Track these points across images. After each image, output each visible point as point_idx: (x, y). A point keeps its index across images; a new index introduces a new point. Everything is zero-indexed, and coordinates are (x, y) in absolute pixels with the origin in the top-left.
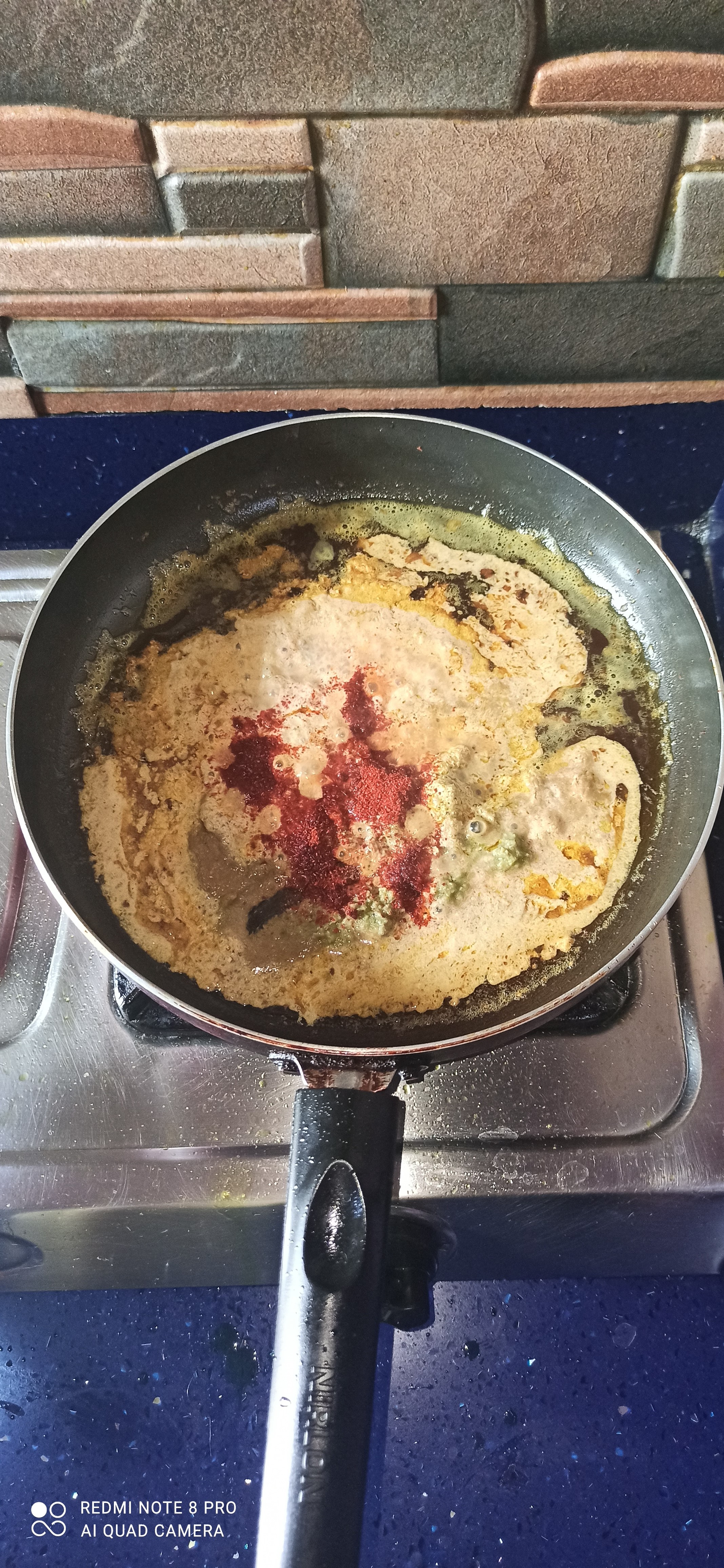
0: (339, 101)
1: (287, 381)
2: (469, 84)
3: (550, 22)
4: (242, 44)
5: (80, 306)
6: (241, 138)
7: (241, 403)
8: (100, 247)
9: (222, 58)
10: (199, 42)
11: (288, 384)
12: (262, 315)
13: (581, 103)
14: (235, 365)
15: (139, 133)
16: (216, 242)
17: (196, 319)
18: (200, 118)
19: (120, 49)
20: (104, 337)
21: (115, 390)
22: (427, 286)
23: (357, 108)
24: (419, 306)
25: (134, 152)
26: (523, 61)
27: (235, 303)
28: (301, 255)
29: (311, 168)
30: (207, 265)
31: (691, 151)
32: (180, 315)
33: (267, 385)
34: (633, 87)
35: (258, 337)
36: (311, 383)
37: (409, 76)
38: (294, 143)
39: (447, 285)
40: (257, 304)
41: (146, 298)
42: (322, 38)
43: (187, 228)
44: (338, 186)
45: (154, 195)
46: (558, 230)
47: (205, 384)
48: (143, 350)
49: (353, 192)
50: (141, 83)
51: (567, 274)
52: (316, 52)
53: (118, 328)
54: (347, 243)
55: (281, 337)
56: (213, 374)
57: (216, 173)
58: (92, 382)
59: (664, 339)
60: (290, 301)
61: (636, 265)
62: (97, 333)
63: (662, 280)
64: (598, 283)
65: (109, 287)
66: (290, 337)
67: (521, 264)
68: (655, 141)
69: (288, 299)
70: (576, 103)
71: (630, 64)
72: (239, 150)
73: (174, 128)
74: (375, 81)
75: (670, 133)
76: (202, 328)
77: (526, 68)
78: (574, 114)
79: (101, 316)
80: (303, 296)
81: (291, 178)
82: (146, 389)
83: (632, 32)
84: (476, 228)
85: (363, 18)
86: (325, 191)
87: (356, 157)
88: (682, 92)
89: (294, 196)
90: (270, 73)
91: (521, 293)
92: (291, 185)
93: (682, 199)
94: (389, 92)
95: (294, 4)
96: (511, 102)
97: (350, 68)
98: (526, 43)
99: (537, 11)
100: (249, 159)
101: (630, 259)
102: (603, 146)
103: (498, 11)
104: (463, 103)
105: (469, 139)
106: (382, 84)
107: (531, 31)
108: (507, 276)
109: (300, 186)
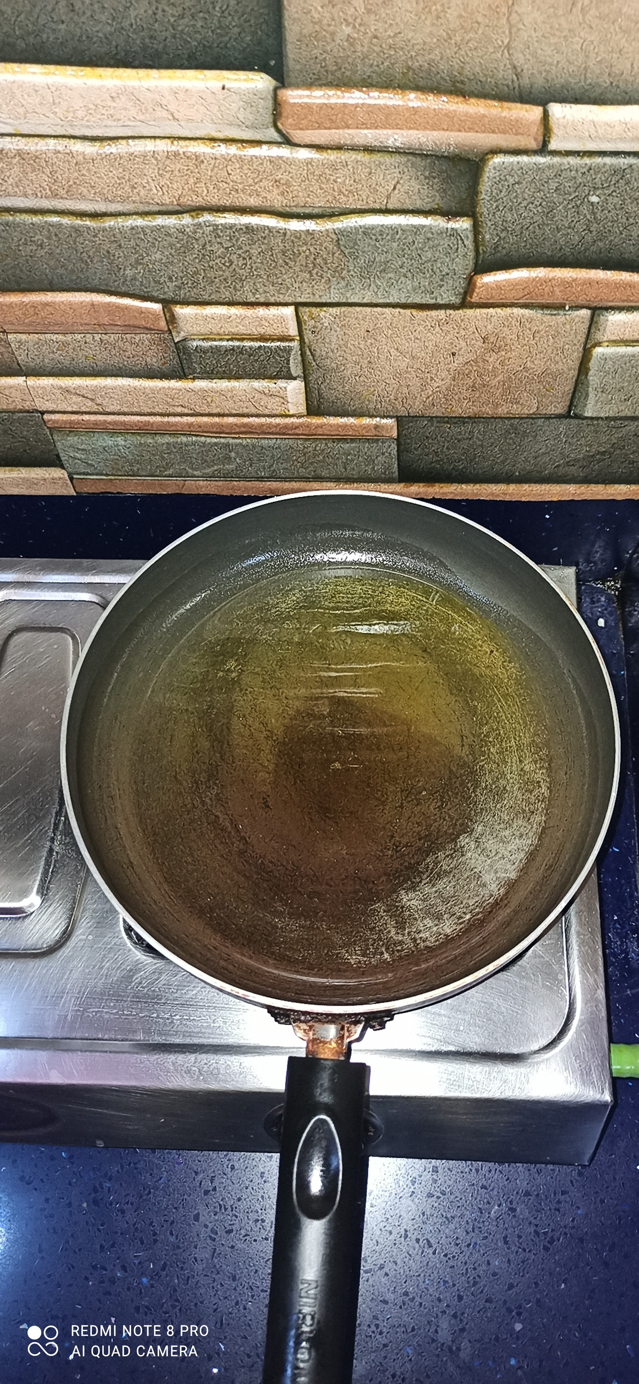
0: (320, 296)
1: (276, 476)
2: (422, 288)
4: (244, 259)
5: (112, 423)
6: (242, 318)
7: (239, 490)
8: (129, 385)
10: (210, 257)
11: (277, 479)
12: (257, 433)
13: (511, 301)
14: (234, 465)
15: (162, 312)
16: (221, 384)
17: (204, 434)
18: (210, 304)
20: (131, 444)
22: (390, 417)
23: (334, 301)
24: (383, 429)
26: (467, 272)
28: (289, 394)
29: (298, 338)
30: (214, 400)
31: (602, 332)
32: (191, 431)
33: (260, 479)
34: (553, 292)
35: (253, 447)
36: (295, 478)
37: (374, 282)
38: (285, 322)
39: (405, 416)
40: (254, 425)
41: (165, 419)
42: (307, 256)
43: (198, 375)
44: (318, 350)
45: (173, 352)
46: (494, 382)
47: (210, 477)
48: (161, 454)
49: (331, 355)
50: (165, 281)
51: (502, 411)
52: (302, 265)
54: (325, 387)
55: (272, 447)
56: (216, 471)
57: (223, 340)
58: (120, 473)
59: (580, 456)
60: (279, 424)
61: (557, 407)
62: (126, 441)
63: (581, 417)
64: (527, 418)
65: (136, 411)
66: (279, 447)
67: (465, 405)
68: (572, 327)
69: (276, 423)
70: (508, 301)
71: (550, 277)
72: (240, 326)
73: (190, 310)
74: (348, 285)
75: (583, 322)
76: (209, 440)
77: (470, 276)
78: (507, 307)
79: (129, 430)
80: (290, 421)
81: (281, 345)
82: (163, 479)
83: (552, 257)
84: (428, 380)
85: (339, 244)
86: (308, 353)
87: (333, 332)
88: (592, 296)
89: (283, 357)
90: (265, 277)
91: (464, 423)
92: (281, 350)
93: (593, 364)
94: (359, 291)
95: (285, 234)
96: (455, 300)
97: (329, 275)
98: (467, 262)
99: (476, 241)
100: (249, 332)
101: (552, 403)
102: (530, 329)
103: (445, 242)
104: (418, 300)
105: (422, 323)
106: (354, 286)
107: (471, 255)
108: (453, 412)
109: (288, 350)
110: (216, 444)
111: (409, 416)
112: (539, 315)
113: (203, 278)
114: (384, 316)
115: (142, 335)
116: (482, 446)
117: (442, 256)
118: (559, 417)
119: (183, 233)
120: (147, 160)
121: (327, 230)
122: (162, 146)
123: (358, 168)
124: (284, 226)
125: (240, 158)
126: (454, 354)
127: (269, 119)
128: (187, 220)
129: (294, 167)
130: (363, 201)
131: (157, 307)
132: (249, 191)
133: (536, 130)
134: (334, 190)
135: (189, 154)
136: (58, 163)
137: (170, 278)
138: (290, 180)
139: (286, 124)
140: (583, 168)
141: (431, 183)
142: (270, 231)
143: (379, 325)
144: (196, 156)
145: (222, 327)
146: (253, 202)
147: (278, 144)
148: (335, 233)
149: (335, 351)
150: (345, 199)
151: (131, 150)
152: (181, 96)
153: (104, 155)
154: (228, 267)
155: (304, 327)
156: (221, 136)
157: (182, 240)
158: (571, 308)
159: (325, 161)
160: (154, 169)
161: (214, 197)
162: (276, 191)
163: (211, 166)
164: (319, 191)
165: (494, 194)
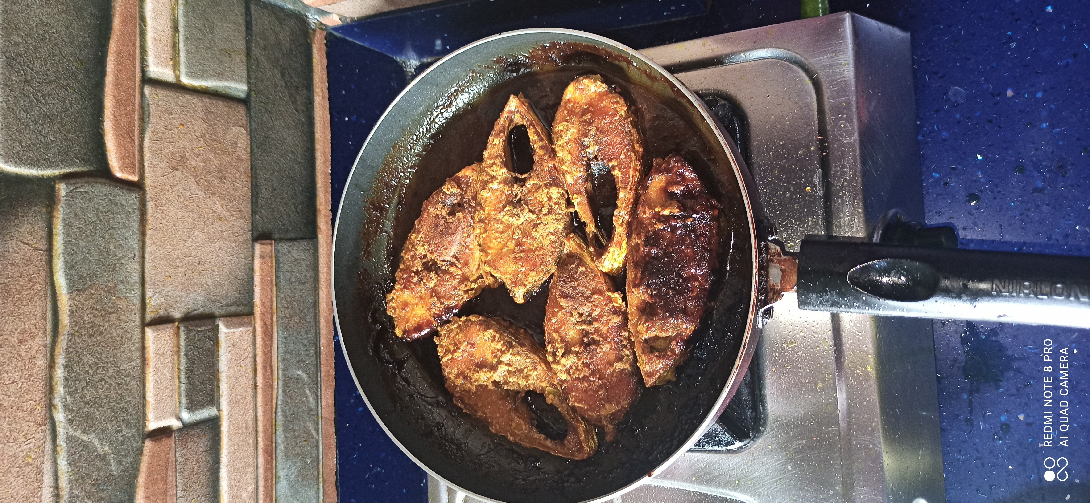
0: (134, 305)
1: (315, 340)
2: (124, 221)
3: (85, 169)
4: (98, 368)
5: (266, 481)
6: (157, 370)
7: (329, 371)
8: (227, 466)
9: (106, 382)
10: (96, 398)
11: (317, 340)
12: (271, 356)
13: (136, 148)
14: (305, 376)
15: (153, 438)
16: (224, 387)
17: (274, 401)
18: (144, 397)
19: (100, 451)
20: (286, 464)
21: (321, 457)
22: (253, 247)
23: (138, 293)
24: (265, 252)
25: (165, 441)
26: (110, 185)
27: (264, 375)
28: (232, 330)
29: (176, 324)
30: (239, 393)
31: (167, 76)
32: (272, 413)
33: (317, 354)
34: (126, 114)
35: (286, 360)
36: (316, 324)
37: (118, 259)
38: (161, 335)
39: (252, 234)
40: (264, 360)
41: (261, 435)
42: (94, 316)
43: (215, 407)
44: (188, 306)
45: (193, 429)
46: (216, 162)
47: (317, 396)
48: (295, 438)
49: (192, 296)
50: (122, 436)
51: (245, 156)
52: (103, 320)
53: (280, 454)
54: (224, 300)
55: (286, 344)
56: (310, 390)
57: (179, 387)
58: (316, 473)
59: (286, 92)
60: (262, 338)
61: (239, 111)
62: (283, 469)
63: (249, 94)
64: (251, 136)
65: (253, 459)
66: (286, 338)
67: (239, 185)
68: (161, 100)
69: (260, 340)
70: (136, 151)
71: (112, 117)
72: (165, 372)
73: (150, 415)
74: (122, 282)
75: (156, 91)
76: (280, 398)
77: (113, 183)
78: (143, 152)
79: (272, 465)
80: (259, 329)
81: (183, 336)
82: (320, 436)
83: (92, 116)
84: (216, 215)
85: (81, 289)
87: (170, 294)
88: (131, 84)
90: (116, 351)
91: (257, 186)
93: (198, 84)
94: (129, 272)
95: (72, 335)
96: (136, 193)
97: (113, 298)
98: (99, 184)
100: (170, 364)
101: (235, 115)
102: (163, 133)
103: (79, 202)
104: (136, 224)
105: (159, 220)
106: (123, 277)
107: (92, 180)
108: (246, 194)
111: (252, 231)
112: (150, 126)
116: (279, 171)
118: (248, 109)
119: (72, 421)
121: (69, 300)
124: (66, 335)
128: (60, 418)
129: (6, 327)
130: (39, 270)
132: (31, 365)
134: (29, 294)
137: (118, 431)
138: (19, 330)
141: (22, 214)
142: (70, 347)
143: (163, 256)
145: (167, 387)
146: (41, 362)
150: (38, 285)
157: (79, 421)
161: (37, 395)
164: (30, 307)
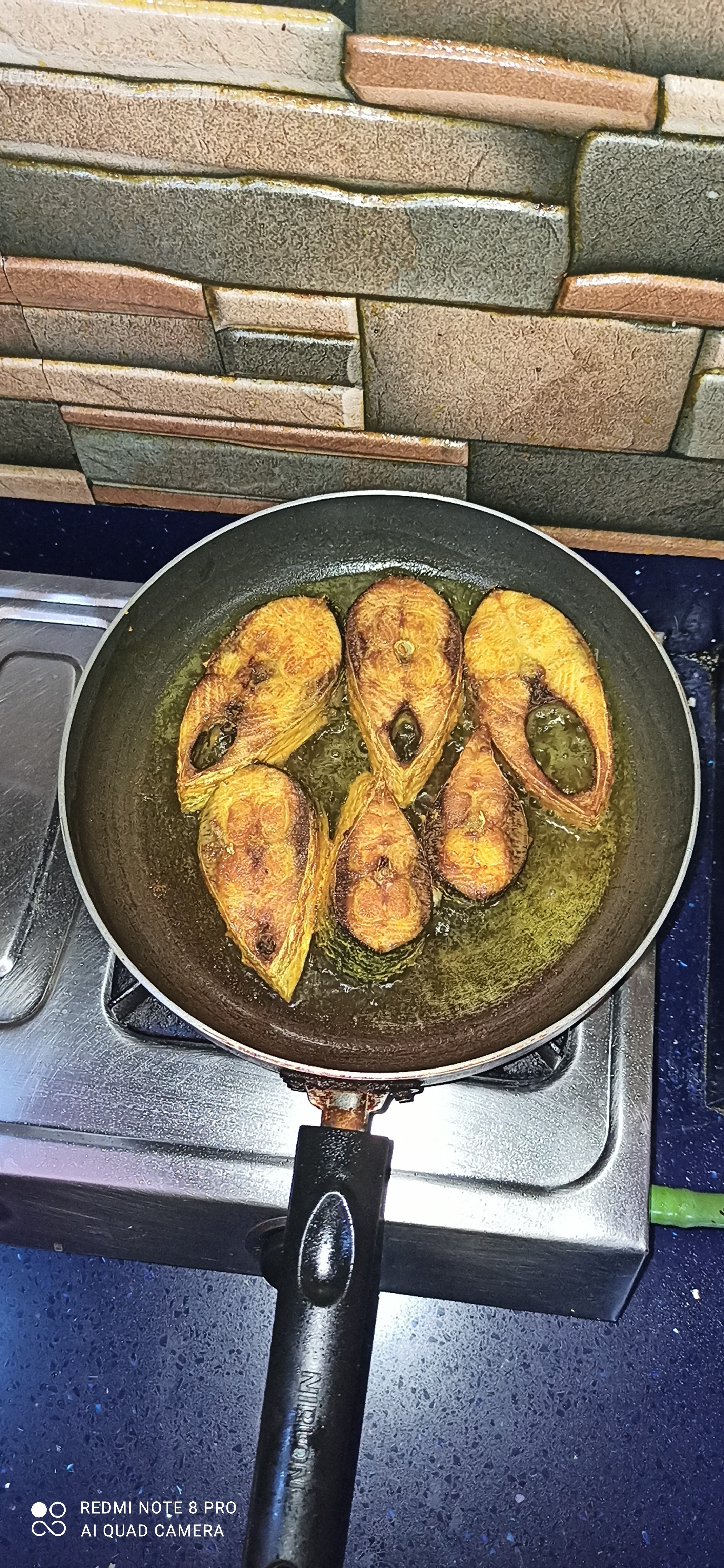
0: (386, 288)
2: (505, 287)
5: (139, 422)
6: (294, 308)
8: (160, 379)
12: (306, 447)
13: (608, 311)
14: (278, 483)
15: (201, 295)
16: (267, 386)
20: (160, 449)
21: (167, 490)
22: (461, 439)
23: (402, 295)
24: (453, 454)
26: (559, 273)
28: (344, 404)
29: (357, 337)
31: (711, 358)
32: (230, 439)
34: (658, 303)
38: (343, 316)
39: (479, 440)
40: (301, 437)
41: (200, 422)
42: (373, 239)
43: (240, 372)
44: (381, 353)
45: (213, 343)
48: (194, 463)
49: (395, 360)
50: (206, 257)
51: (591, 443)
52: (366, 249)
53: (173, 444)
54: (387, 398)
55: (322, 465)
56: (257, 488)
57: (270, 332)
58: (146, 482)
59: (681, 503)
61: (657, 443)
62: (154, 445)
64: (620, 453)
65: (167, 411)
66: (331, 466)
67: (548, 432)
68: (677, 347)
69: (333, 437)
70: (604, 311)
71: (656, 285)
72: (292, 317)
73: (234, 294)
74: (418, 277)
75: (692, 343)
76: (250, 451)
77: (562, 277)
78: (603, 318)
79: (159, 431)
80: (344, 435)
81: (338, 343)
83: (659, 262)
84: (508, 399)
85: (410, 227)
86: (370, 356)
87: (399, 333)
88: (703, 312)
89: (340, 358)
90: (323, 260)
91: (547, 454)
92: (337, 349)
93: (700, 396)
94: (432, 286)
95: (348, 210)
96: (544, 305)
97: (397, 264)
98: (559, 260)
99: (571, 236)
100: (301, 325)
101: (650, 437)
102: (629, 346)
103: (535, 235)
104: (500, 301)
105: (504, 329)
106: (426, 279)
107: (565, 252)
108: (535, 439)
109: (346, 351)
110: (258, 457)
111: (483, 441)
112: (640, 331)
113: (251, 256)
114: (460, 318)
115: (177, 320)
116: (565, 482)
117: (529, 250)
118: (659, 454)
119: (230, 200)
120: (192, 110)
121: (398, 210)
122: (210, 94)
123: (437, 138)
124: (347, 201)
125: (300, 115)
126: (538, 370)
127: (335, 70)
128: (235, 185)
129: (362, 130)
130: (441, 177)
131: (196, 287)
132: (309, 156)
133: (648, 105)
134: (408, 161)
135: (240, 106)
136: (88, 106)
137: (213, 254)
138: (357, 145)
139: (356, 78)
140: (701, 156)
141: (521, 162)
142: (331, 206)
143: (452, 329)
144: (249, 109)
145: (270, 317)
146: (312, 169)
147: (345, 101)
148: (407, 214)
149: (401, 356)
150: (420, 173)
151: (174, 97)
152: (235, 35)
153: (141, 101)
154: (281, 246)
155: (366, 324)
156: (279, 86)
157: (229, 209)
158: (678, 325)
159: (399, 126)
160: (199, 121)
161: (267, 160)
162: (340, 158)
163: (266, 122)
164: (390, 161)
165: (595, 180)
